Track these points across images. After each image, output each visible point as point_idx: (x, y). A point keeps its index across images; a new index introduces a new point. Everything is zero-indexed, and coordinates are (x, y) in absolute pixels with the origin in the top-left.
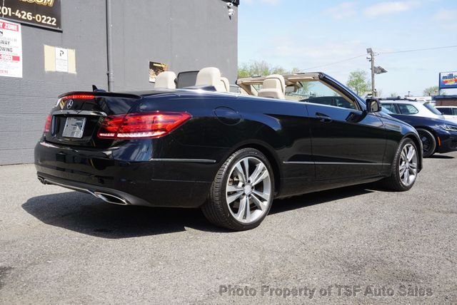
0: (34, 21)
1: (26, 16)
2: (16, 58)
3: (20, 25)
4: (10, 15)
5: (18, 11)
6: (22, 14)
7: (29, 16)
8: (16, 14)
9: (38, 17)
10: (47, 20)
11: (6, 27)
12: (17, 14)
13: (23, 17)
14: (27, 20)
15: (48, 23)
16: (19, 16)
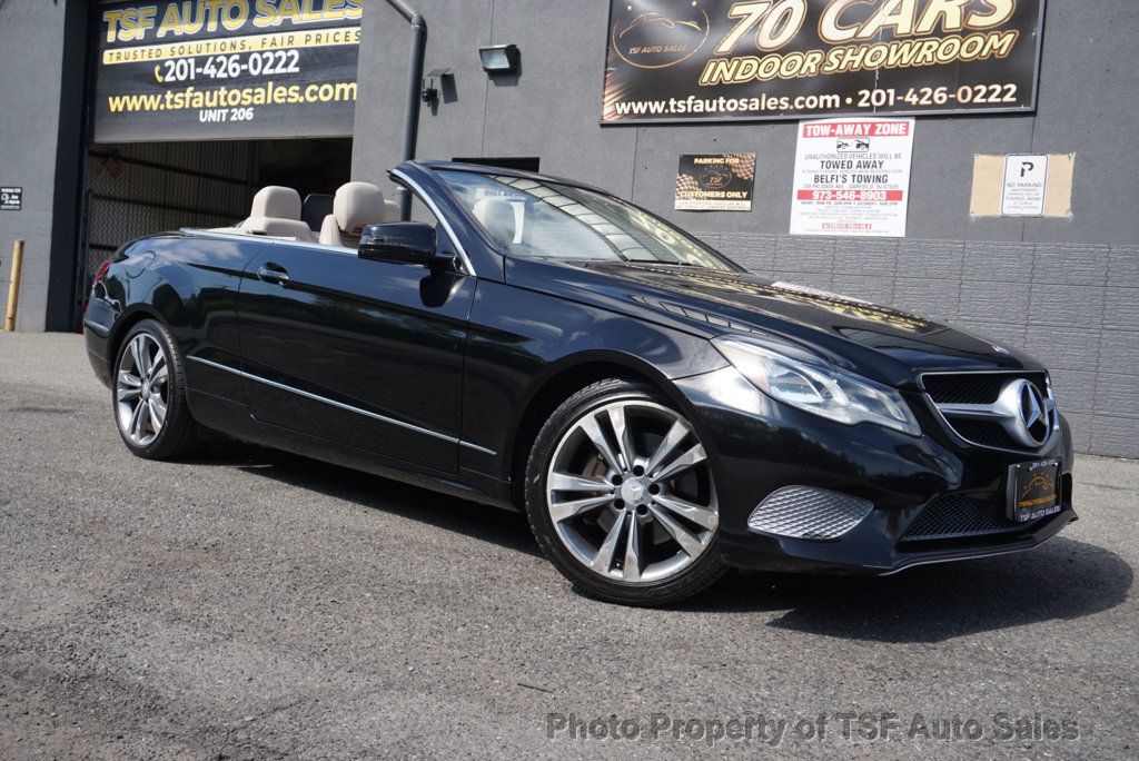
0: (952, 103)
1: (931, 98)
2: (894, 196)
3: (912, 122)
4: (891, 102)
5: (912, 90)
6: (921, 96)
7: (940, 95)
8: (908, 99)
9: (964, 93)
10: (988, 94)
11: (877, 132)
12: (911, 98)
13: (924, 102)
14: (934, 106)
15: (992, 99)
16: (914, 100)
